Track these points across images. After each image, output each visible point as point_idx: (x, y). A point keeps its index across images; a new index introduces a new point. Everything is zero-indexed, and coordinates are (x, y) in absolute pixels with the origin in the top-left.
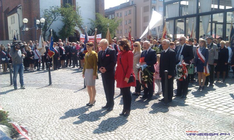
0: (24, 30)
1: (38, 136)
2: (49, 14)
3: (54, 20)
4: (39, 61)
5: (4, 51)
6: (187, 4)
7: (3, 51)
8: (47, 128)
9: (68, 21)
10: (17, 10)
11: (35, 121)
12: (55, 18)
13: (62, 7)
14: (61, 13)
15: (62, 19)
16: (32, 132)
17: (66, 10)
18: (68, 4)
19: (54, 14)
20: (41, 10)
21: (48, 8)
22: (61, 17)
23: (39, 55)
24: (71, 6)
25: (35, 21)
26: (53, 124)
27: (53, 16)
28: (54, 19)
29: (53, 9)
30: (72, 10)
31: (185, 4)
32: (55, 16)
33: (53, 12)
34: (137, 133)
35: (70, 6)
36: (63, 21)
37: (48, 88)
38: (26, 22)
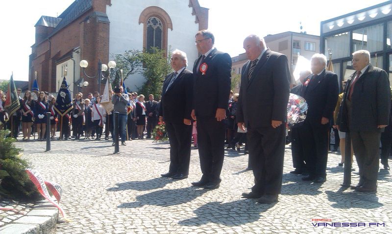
0: (81, 85)
1: (81, 210)
2: (123, 62)
3: (130, 73)
4: (99, 124)
5: (43, 102)
6: (365, 40)
7: (41, 103)
8: (103, 201)
9: (153, 74)
10: (72, 54)
11: (81, 191)
12: (133, 69)
13: (144, 52)
14: (143, 61)
15: (143, 71)
16: (71, 205)
17: (151, 57)
18: (154, 48)
19: (132, 63)
20: (110, 55)
21: (123, 53)
22: (142, 68)
23: (100, 112)
24: (160, 51)
25: (100, 65)
26: (115, 196)
27: (129, 66)
28: (131, 71)
29: (131, 55)
30: (160, 58)
31: (362, 40)
32: (132, 66)
33: (130, 60)
34: (298, 219)
35: (157, 50)
36: (145, 74)
37: (111, 157)
38: (85, 66)
